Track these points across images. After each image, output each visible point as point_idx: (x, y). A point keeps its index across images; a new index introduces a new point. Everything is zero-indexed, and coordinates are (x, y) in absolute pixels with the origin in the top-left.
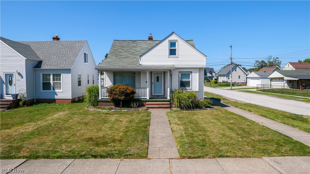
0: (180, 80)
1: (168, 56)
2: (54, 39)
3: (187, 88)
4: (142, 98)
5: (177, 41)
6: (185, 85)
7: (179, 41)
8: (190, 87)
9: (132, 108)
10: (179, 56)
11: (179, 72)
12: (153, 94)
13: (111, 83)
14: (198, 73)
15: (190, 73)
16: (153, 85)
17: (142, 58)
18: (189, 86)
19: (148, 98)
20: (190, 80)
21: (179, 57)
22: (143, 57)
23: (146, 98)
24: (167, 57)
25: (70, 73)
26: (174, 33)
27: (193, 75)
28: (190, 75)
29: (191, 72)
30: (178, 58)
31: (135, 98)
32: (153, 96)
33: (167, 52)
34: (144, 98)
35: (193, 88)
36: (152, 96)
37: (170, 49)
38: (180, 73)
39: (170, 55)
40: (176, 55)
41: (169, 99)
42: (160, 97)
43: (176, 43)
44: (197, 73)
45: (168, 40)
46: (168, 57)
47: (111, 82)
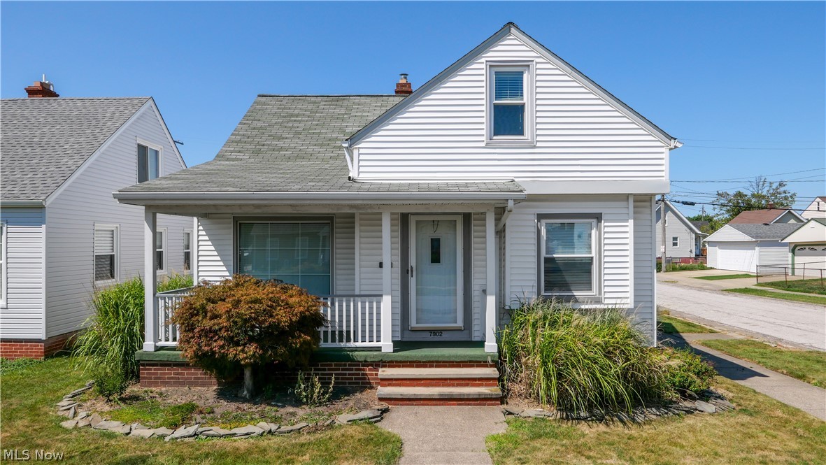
0: (543, 254)
1: (483, 138)
2: (31, 92)
3: (576, 293)
4: (359, 344)
5: (527, 65)
6: (569, 279)
7: (538, 66)
8: (590, 289)
9: (298, 403)
10: (539, 138)
11: (540, 217)
12: (413, 323)
13: (224, 268)
14: (631, 222)
15: (594, 221)
16: (413, 281)
17: (362, 151)
18: (588, 285)
19: (387, 345)
20: (594, 254)
21: (539, 144)
22: (365, 145)
23: (379, 349)
24: (483, 144)
25: (40, 222)
26: (513, 30)
27: (606, 229)
28: (594, 232)
29: (598, 217)
30: (535, 147)
31: (323, 344)
32: (415, 331)
33: (483, 118)
34: (367, 344)
35: (607, 295)
36: (407, 333)
37: (497, 107)
38: (544, 222)
39: (495, 135)
40: (521, 133)
41: (495, 350)
42: (446, 337)
43: (525, 76)
44: (626, 221)
45: (483, 60)
46: (488, 146)
47: (221, 263)
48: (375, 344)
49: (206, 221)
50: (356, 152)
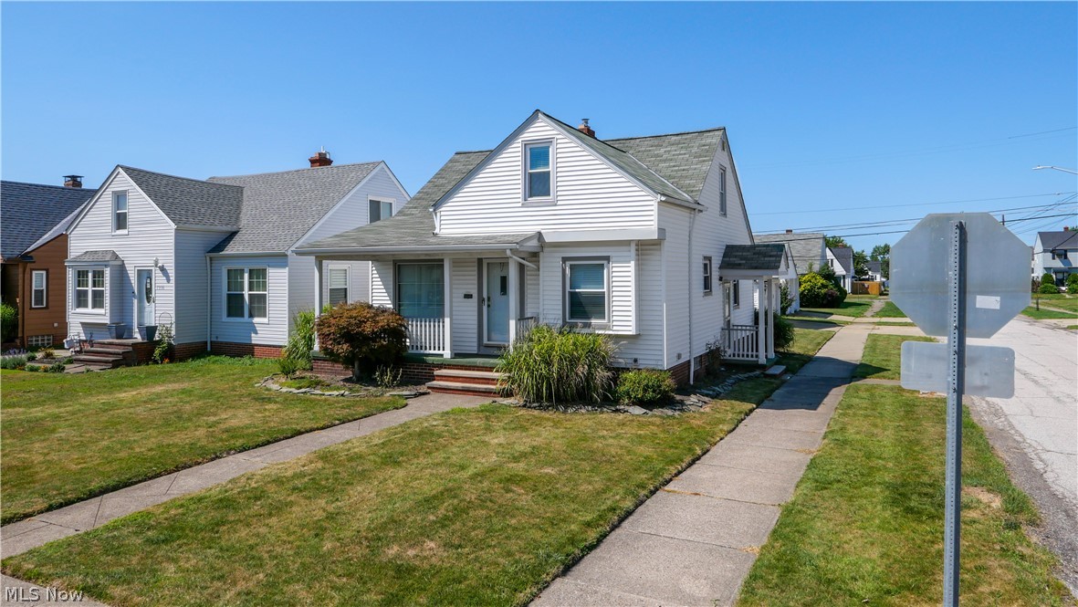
0: (568, 289)
1: (520, 200)
2: (313, 162)
3: (593, 321)
4: (432, 352)
5: (549, 141)
6: (588, 309)
7: (559, 141)
8: (603, 318)
10: (559, 198)
11: (565, 260)
12: (485, 341)
13: (388, 298)
14: (633, 263)
15: (605, 262)
16: (485, 308)
17: (442, 213)
18: (602, 315)
19: (447, 354)
20: (605, 290)
21: (559, 203)
22: (444, 209)
23: (442, 355)
24: (520, 205)
26: (540, 114)
27: (614, 269)
28: (605, 271)
29: (608, 259)
30: (556, 205)
31: (407, 351)
32: (487, 347)
33: (518, 184)
34: (437, 352)
35: (614, 323)
36: (482, 348)
37: (531, 174)
38: (568, 263)
39: (531, 196)
40: (548, 194)
43: (550, 149)
44: (629, 262)
45: (520, 140)
46: (523, 206)
47: (386, 294)
48: (441, 352)
49: (376, 263)
50: (438, 214)
